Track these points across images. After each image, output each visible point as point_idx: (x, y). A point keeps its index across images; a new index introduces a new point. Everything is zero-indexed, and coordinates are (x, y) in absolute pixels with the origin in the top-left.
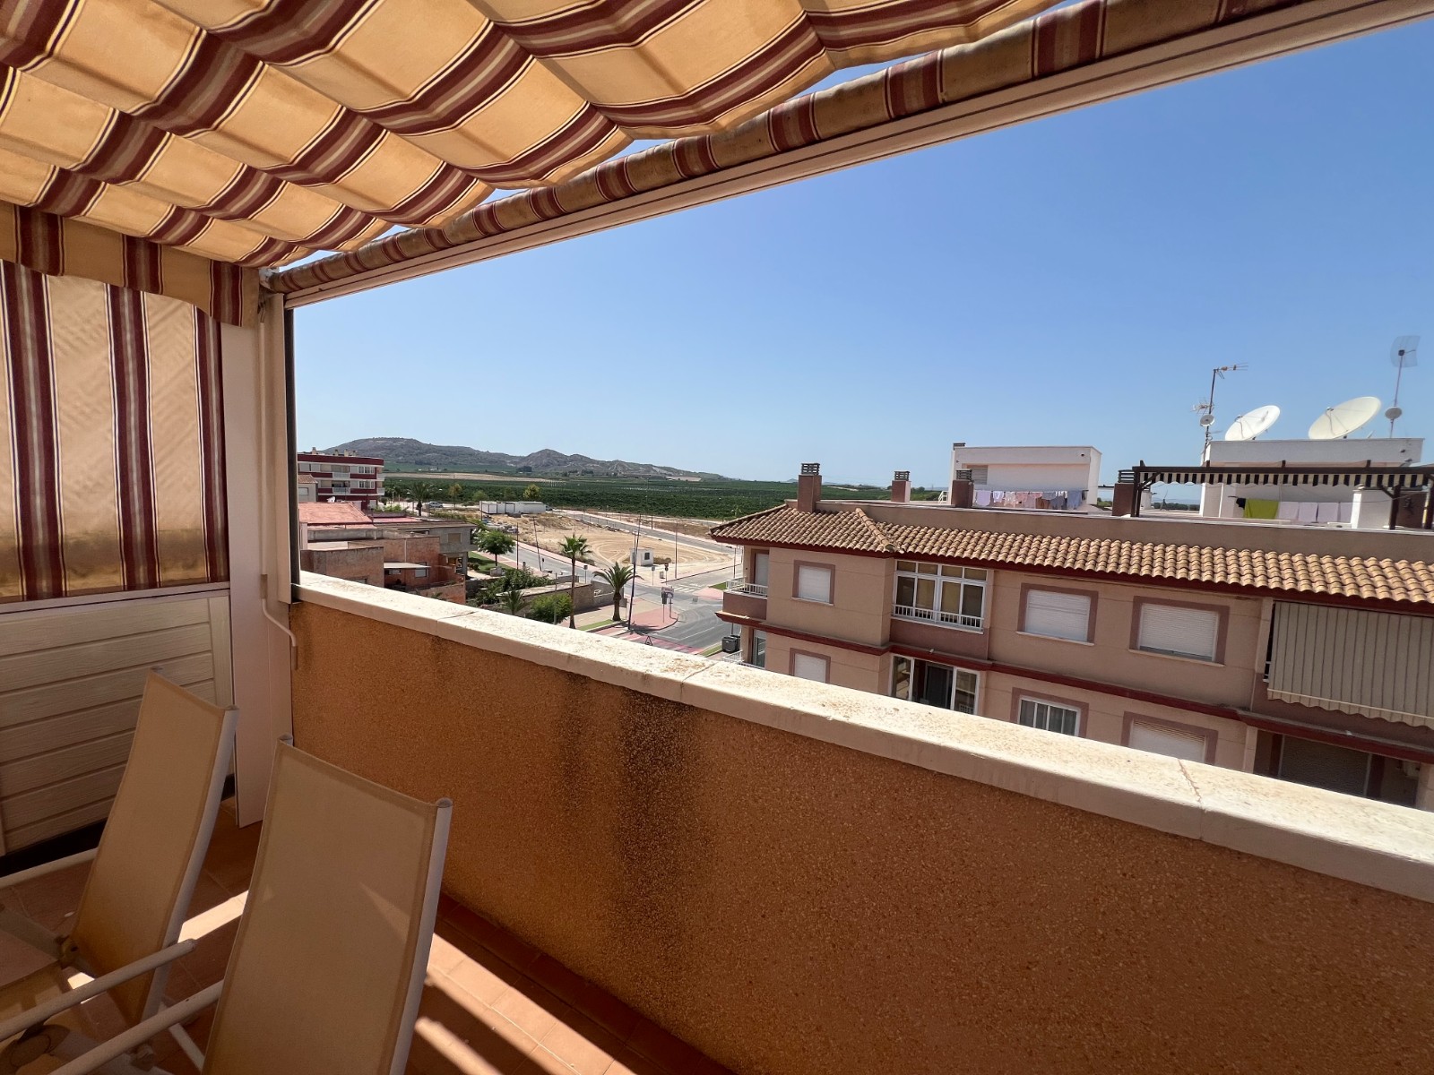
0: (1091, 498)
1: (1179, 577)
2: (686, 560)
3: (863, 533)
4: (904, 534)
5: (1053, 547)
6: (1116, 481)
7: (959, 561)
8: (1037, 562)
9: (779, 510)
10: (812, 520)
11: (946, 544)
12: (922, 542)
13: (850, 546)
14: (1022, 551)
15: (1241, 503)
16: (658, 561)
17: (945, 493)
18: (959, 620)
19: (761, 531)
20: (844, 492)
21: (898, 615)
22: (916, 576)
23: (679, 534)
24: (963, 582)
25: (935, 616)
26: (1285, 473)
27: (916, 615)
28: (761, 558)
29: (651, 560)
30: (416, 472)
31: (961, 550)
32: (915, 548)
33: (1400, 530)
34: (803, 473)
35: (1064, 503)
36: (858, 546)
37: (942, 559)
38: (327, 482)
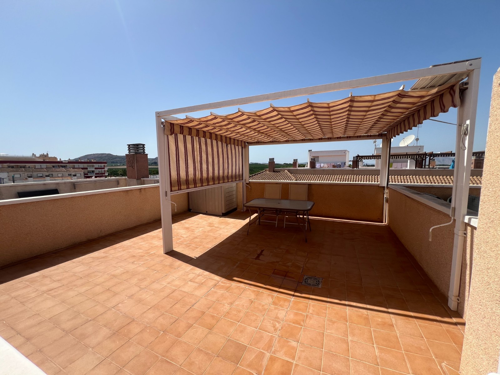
0: (347, 164)
3: (288, 177)
4: (299, 177)
6: (353, 159)
9: (263, 172)
10: (273, 174)
17: (307, 165)
19: (259, 178)
30: (112, 166)
32: (303, 180)
33: (417, 169)
34: (270, 161)
35: (340, 166)
38: (86, 171)
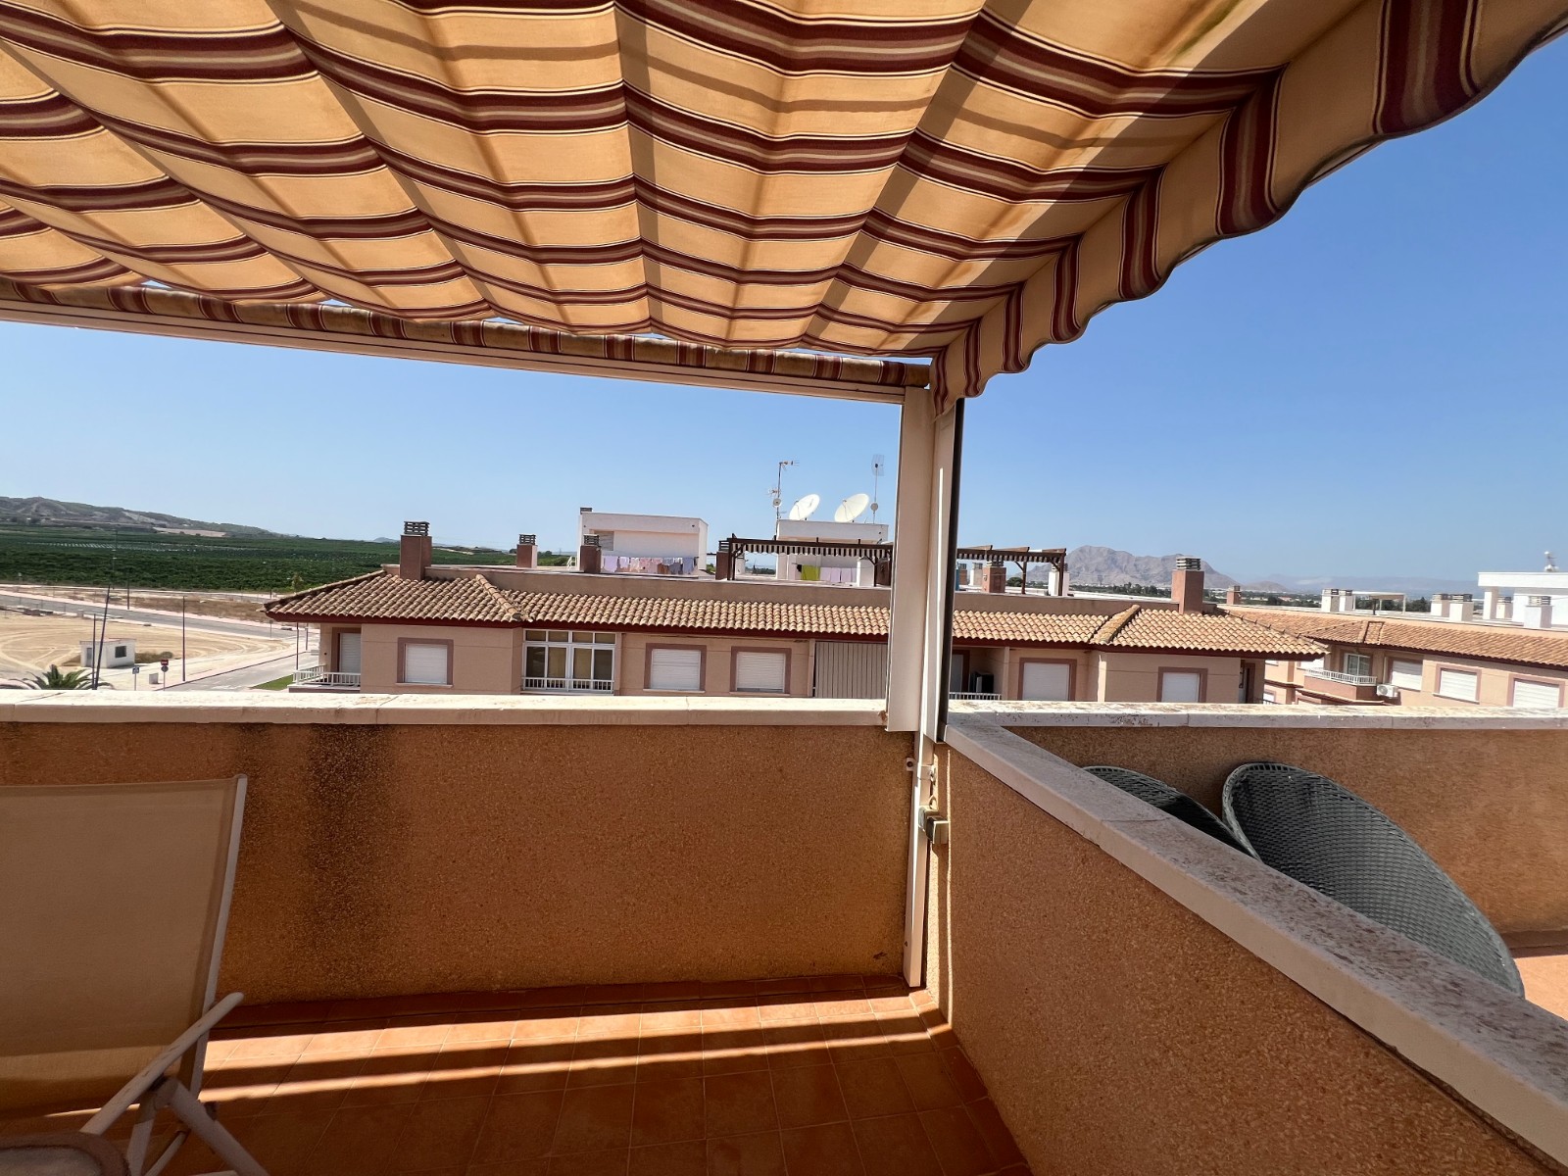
0: (702, 564)
1: (759, 628)
2: (203, 653)
3: (487, 603)
4: (533, 601)
5: (671, 608)
6: (718, 550)
7: (589, 626)
8: (658, 622)
9: (373, 578)
10: (421, 589)
11: (575, 610)
12: (552, 610)
13: (471, 616)
14: (645, 614)
15: (799, 568)
16: (144, 659)
17: (574, 558)
18: (592, 685)
19: (348, 604)
20: (457, 555)
21: (529, 688)
22: (546, 644)
23: (187, 615)
24: (594, 647)
25: (567, 685)
26: (818, 546)
27: (548, 686)
28: (348, 640)
29: (130, 657)
31: (591, 615)
32: (544, 616)
33: (879, 587)
34: (406, 532)
35: (680, 568)
36: (480, 617)
37: (573, 626)
